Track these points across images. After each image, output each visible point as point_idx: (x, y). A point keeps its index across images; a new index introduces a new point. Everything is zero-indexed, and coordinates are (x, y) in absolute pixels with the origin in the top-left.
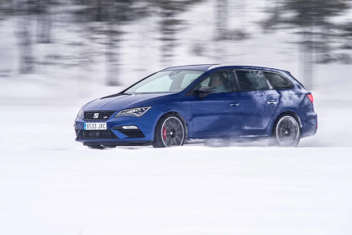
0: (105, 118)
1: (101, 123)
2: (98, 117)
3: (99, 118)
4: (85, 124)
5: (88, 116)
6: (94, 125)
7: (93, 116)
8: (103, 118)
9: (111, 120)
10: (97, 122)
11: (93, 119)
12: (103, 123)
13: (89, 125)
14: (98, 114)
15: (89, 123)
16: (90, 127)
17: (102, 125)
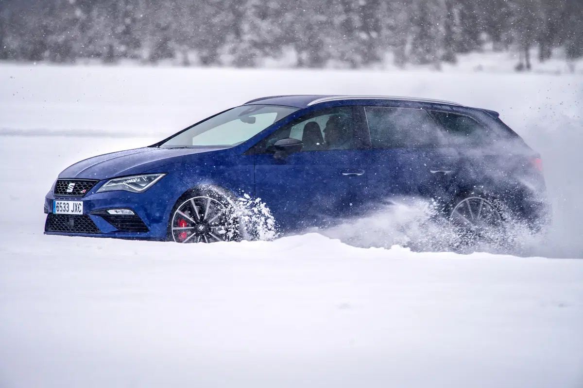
0: (82, 192)
1: (76, 202)
2: (73, 190)
3: (73, 193)
4: (55, 202)
5: (60, 188)
6: (67, 206)
7: (67, 188)
8: (79, 193)
9: (91, 197)
10: (70, 199)
11: (66, 193)
12: (79, 202)
13: (59, 206)
14: (74, 184)
15: (59, 202)
16: (60, 209)
17: (76, 207)
